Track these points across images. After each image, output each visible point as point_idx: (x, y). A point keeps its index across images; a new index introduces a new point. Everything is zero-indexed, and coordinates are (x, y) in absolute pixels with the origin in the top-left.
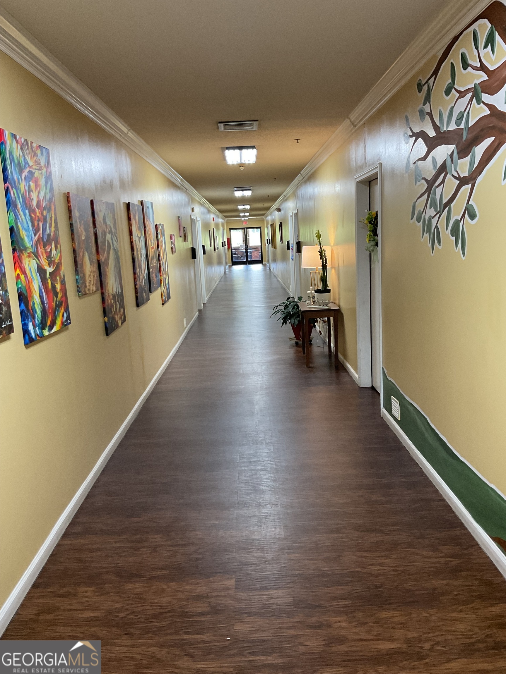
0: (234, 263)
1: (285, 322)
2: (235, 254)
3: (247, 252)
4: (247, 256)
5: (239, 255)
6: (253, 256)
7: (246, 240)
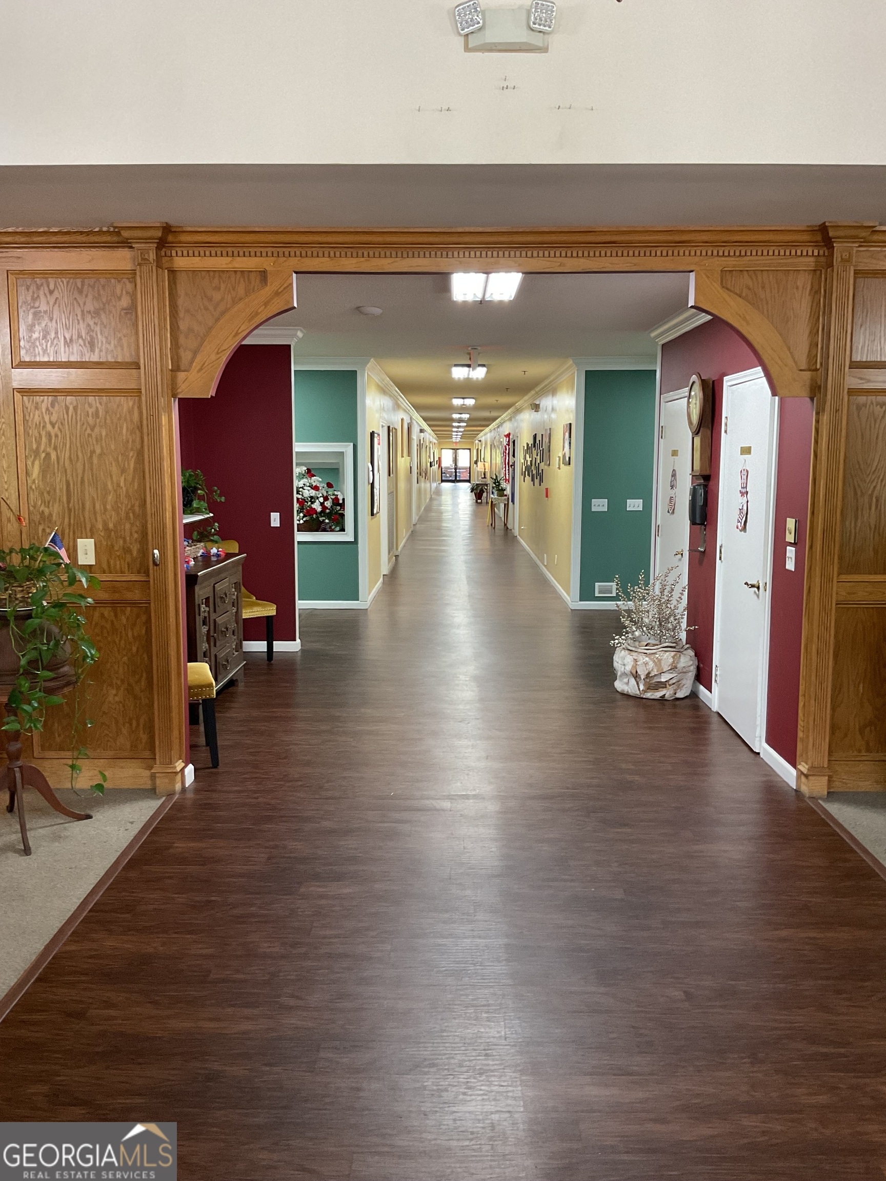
0: (442, 481)
1: (472, 492)
2: (444, 473)
3: (456, 472)
4: (456, 475)
5: (448, 475)
6: (462, 476)
7: (455, 460)
